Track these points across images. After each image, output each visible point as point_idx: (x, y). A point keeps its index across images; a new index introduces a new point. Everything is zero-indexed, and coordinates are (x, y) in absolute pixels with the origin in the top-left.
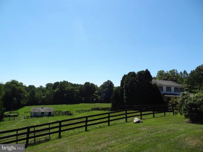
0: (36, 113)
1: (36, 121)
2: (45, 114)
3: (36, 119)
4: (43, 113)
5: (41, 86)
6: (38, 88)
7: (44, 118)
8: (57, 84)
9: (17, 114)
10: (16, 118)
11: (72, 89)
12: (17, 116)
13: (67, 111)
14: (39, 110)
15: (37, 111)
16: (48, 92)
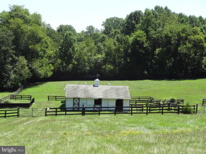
0: (79, 99)
1: (77, 126)
2: (104, 104)
3: (80, 117)
4: (98, 102)
5: (91, 28)
6: (83, 32)
7: (101, 116)
8: (135, 17)
9: (29, 102)
10: (22, 111)
11: (184, 31)
12: (27, 106)
13: (173, 101)
14: (86, 91)
15: (80, 95)
16: (111, 43)
